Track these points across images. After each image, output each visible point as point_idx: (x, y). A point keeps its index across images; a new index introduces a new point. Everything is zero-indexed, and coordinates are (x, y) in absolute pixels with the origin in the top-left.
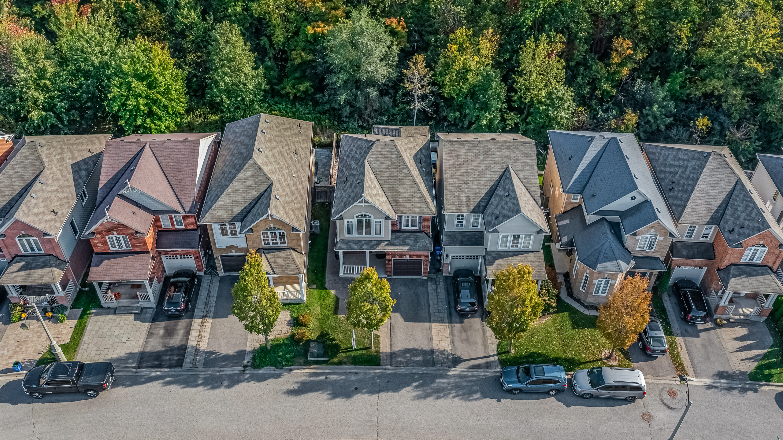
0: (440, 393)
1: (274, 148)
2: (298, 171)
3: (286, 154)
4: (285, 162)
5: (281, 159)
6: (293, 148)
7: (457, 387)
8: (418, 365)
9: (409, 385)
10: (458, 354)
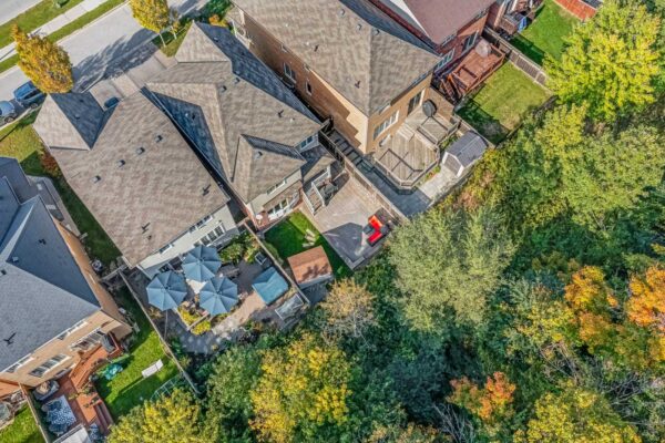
0: (108, 51)
1: (322, 17)
2: (295, 37)
3: (315, 31)
4: (304, 23)
5: (309, 21)
6: (323, 49)
7: (98, 61)
8: (130, 57)
9: (129, 42)
10: (106, 81)
